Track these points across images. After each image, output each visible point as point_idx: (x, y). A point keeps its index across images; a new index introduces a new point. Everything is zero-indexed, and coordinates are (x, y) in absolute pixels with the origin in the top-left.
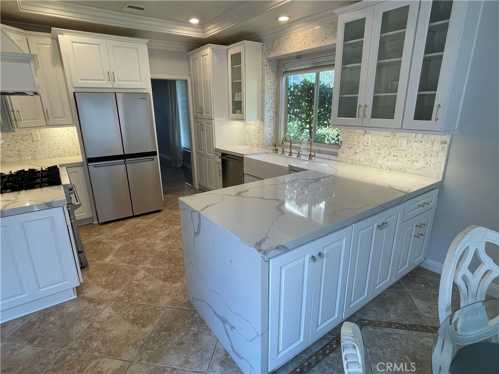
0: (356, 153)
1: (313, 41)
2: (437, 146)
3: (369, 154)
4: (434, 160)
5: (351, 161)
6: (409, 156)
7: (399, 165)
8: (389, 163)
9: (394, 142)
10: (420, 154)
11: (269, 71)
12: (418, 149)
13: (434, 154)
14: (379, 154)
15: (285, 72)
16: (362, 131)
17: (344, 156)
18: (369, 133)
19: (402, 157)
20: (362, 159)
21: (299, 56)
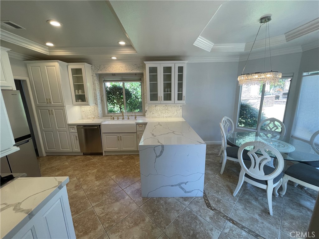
0: (153, 113)
1: (126, 70)
2: (179, 108)
3: (158, 113)
4: (179, 112)
5: (151, 117)
6: (172, 112)
7: (169, 115)
8: (166, 115)
9: (167, 108)
10: (175, 111)
11: (97, 79)
12: (174, 109)
13: (179, 110)
14: (162, 112)
15: (104, 81)
16: (154, 105)
17: (148, 115)
18: (157, 106)
19: (170, 112)
20: (156, 115)
21: (114, 75)
